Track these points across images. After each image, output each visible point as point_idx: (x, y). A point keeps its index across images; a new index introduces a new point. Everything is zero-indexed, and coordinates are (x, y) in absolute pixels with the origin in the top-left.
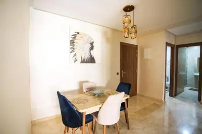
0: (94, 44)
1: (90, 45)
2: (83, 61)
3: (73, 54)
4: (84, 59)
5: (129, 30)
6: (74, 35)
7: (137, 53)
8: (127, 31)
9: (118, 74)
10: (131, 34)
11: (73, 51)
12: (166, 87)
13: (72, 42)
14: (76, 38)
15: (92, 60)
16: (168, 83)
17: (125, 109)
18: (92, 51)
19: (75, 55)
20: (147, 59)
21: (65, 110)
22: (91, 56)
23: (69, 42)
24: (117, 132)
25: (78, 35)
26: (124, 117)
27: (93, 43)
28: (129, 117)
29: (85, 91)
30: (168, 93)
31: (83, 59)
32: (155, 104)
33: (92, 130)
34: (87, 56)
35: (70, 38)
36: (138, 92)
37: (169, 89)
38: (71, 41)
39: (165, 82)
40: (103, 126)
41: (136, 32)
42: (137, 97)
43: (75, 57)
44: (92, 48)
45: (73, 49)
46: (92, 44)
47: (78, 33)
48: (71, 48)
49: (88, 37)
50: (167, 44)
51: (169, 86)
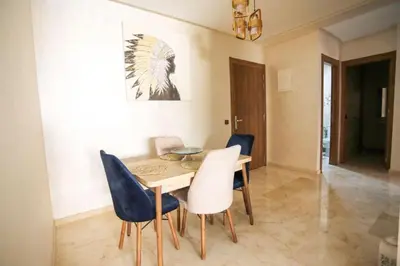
0: (175, 62)
1: (167, 63)
2: (154, 97)
3: (133, 80)
4: (156, 93)
5: (245, 23)
6: (133, 42)
7: (264, 81)
8: (241, 23)
9: (227, 122)
10: (250, 29)
11: (131, 76)
12: (323, 150)
13: (129, 56)
14: (136, 47)
15: (172, 94)
16: (327, 140)
17: (243, 185)
18: (171, 76)
19: (137, 83)
20: (285, 93)
21: (119, 185)
22: (171, 85)
23: (122, 57)
24: (229, 231)
25: (140, 42)
26: (243, 204)
27: (174, 57)
28: (253, 204)
29: (159, 153)
30: (326, 160)
31: (154, 90)
32: (301, 179)
33: (179, 230)
34: (162, 86)
35: (125, 47)
36: (268, 159)
37: (328, 152)
38: (127, 53)
39: (322, 138)
40: (199, 216)
41: (260, 25)
42: (268, 169)
43: (137, 87)
44: (171, 69)
45: (131, 72)
46: (171, 60)
47: (140, 36)
48: (127, 70)
49: (162, 45)
50: (325, 59)
51: (328, 147)
